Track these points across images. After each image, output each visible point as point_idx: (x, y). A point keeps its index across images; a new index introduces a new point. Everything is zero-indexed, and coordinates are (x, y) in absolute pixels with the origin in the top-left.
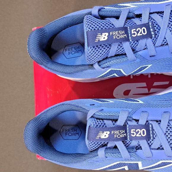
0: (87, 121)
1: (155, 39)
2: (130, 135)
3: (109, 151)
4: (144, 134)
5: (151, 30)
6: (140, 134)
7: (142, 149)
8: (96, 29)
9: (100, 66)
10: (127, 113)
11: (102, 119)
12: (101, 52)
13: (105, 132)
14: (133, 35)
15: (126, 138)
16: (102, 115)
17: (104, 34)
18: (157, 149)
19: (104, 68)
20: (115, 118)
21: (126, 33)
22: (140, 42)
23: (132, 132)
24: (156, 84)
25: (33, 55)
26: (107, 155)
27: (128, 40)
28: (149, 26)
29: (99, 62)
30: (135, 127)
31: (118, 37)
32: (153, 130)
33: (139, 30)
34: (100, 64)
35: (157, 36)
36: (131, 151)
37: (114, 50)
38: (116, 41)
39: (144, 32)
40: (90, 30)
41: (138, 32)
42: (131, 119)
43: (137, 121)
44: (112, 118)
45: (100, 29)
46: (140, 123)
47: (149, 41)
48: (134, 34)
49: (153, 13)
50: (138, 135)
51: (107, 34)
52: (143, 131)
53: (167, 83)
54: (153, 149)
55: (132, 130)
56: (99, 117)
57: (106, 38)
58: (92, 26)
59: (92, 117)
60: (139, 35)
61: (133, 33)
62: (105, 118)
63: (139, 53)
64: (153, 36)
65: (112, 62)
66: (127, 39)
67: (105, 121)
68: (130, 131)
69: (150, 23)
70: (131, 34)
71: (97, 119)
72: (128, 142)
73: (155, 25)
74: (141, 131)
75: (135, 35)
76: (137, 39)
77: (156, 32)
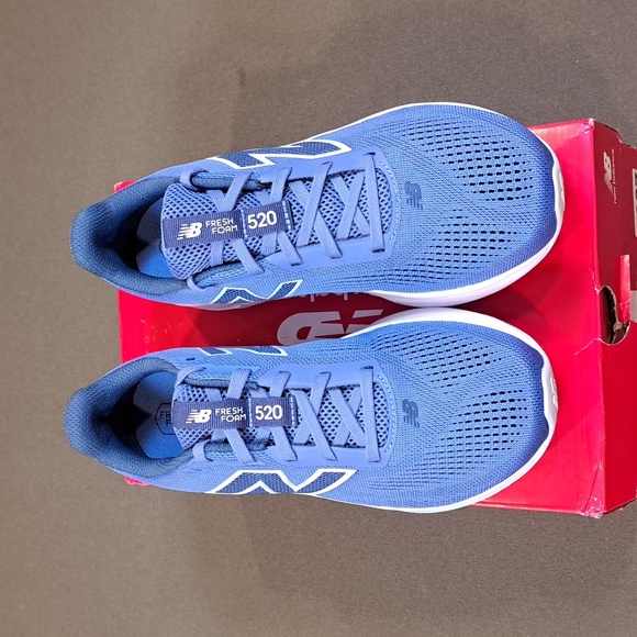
0: (174, 390)
1: (294, 232)
2: (254, 418)
3: (213, 447)
4: (278, 415)
5: (286, 215)
6: (271, 415)
7: (274, 444)
8: (181, 215)
9: (196, 283)
10: (246, 374)
11: (202, 388)
12: (192, 257)
13: (203, 411)
14: (250, 227)
15: (245, 422)
16: (200, 378)
17: (193, 225)
18: (306, 444)
19: (203, 288)
20: (223, 384)
21: (237, 221)
22: (265, 237)
23: (257, 412)
24: (358, 314)
25: (80, 258)
26: (209, 455)
27: (242, 236)
28: (281, 207)
29: (195, 276)
30: (263, 402)
31: (221, 230)
32: (297, 407)
33: (261, 217)
34: (197, 279)
35: (297, 227)
36: (255, 447)
37: (216, 253)
38: (218, 237)
39: (272, 220)
40: (168, 217)
41: (259, 221)
42: (254, 386)
43: (267, 389)
44: (219, 384)
45: (188, 214)
46: (271, 393)
47: (283, 237)
48: (253, 224)
49: (295, 180)
50: (267, 418)
51: (200, 225)
52: (277, 409)
53: (378, 312)
54: (296, 444)
55: (258, 407)
56: (195, 383)
57: (198, 233)
58: (174, 209)
59: (184, 382)
60: (261, 225)
61: (250, 221)
62: (206, 383)
63: (267, 259)
64: (289, 227)
65: (217, 275)
66: (238, 234)
67: (206, 390)
68: (253, 410)
69: (284, 203)
70: (247, 224)
71: (192, 386)
72: (251, 431)
73: (294, 205)
74: (272, 410)
75: (255, 227)
76: (260, 233)
77: (295, 219)
